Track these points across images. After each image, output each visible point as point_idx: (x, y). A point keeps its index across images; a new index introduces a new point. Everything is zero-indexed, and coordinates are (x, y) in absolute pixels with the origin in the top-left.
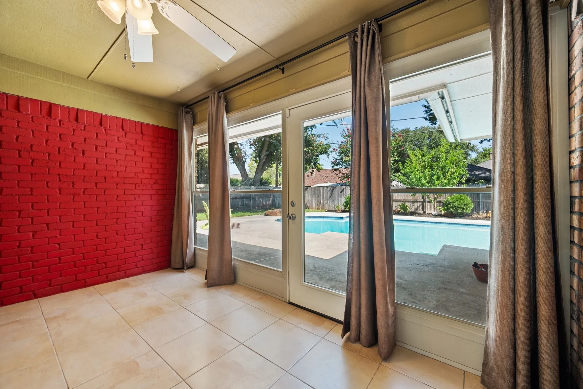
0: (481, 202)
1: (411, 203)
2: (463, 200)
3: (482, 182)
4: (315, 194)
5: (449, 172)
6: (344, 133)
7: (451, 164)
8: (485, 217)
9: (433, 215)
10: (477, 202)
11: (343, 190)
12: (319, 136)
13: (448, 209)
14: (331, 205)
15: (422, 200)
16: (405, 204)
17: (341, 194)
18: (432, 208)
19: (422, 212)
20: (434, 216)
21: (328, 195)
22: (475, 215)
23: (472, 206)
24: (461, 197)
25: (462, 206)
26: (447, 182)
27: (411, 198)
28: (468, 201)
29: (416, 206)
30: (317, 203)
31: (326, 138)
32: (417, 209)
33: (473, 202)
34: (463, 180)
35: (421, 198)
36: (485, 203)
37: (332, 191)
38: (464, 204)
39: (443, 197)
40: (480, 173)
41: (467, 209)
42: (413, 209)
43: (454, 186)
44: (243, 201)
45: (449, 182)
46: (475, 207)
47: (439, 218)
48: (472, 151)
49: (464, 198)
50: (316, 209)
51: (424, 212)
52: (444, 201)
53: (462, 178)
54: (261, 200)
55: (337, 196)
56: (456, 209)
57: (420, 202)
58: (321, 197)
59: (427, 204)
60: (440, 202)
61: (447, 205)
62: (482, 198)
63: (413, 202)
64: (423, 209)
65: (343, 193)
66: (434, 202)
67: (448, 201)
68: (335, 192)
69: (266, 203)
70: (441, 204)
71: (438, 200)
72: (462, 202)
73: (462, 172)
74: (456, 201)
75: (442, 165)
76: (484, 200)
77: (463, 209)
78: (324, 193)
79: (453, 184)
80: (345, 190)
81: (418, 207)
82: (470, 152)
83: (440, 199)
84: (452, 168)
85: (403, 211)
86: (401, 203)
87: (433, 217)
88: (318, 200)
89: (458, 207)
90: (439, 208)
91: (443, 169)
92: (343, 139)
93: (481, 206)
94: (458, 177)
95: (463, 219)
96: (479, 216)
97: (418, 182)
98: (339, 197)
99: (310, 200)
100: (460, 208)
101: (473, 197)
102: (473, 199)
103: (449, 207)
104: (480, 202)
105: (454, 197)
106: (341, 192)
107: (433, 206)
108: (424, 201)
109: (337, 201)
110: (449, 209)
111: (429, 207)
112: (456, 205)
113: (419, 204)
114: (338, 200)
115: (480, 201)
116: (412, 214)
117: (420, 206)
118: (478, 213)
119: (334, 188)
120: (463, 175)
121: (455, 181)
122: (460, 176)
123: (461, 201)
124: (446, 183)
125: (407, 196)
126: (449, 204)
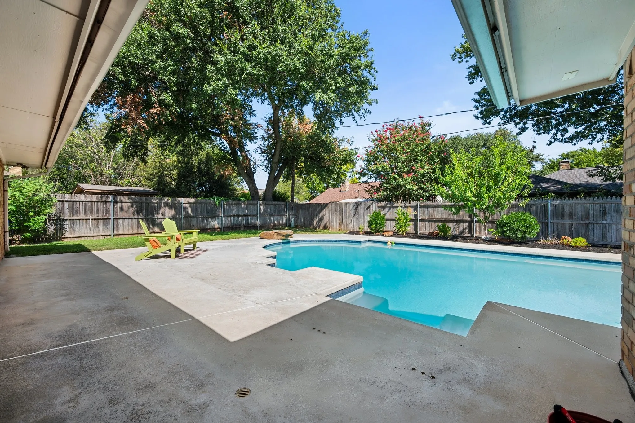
0: (551, 222)
1: (455, 224)
2: (524, 220)
3: (552, 196)
4: (336, 211)
5: (506, 182)
6: (372, 137)
7: (509, 172)
8: (556, 244)
9: (482, 239)
10: (544, 223)
11: (370, 206)
12: (342, 140)
13: (503, 232)
14: (355, 225)
15: (470, 220)
16: (445, 225)
17: (367, 211)
18: (483, 230)
19: (470, 235)
20: (484, 241)
21: (352, 213)
22: (541, 242)
23: (537, 228)
24: (521, 216)
25: (524, 229)
26: (502, 195)
27: (454, 217)
28: (531, 221)
29: (461, 229)
30: (338, 222)
31: (351, 143)
32: (463, 232)
33: (540, 223)
34: (525, 193)
35: (467, 217)
36: (555, 225)
37: (356, 208)
38: (526, 226)
39: (497, 216)
40: (548, 185)
41: (530, 233)
42: (457, 232)
43: (513, 201)
44: (248, 219)
45: (504, 195)
46: (542, 230)
47: (490, 244)
48: (536, 161)
49: (527, 217)
50: (338, 230)
51: (472, 236)
52: (498, 221)
53: (523, 190)
54: (272, 219)
55: (362, 214)
56: (514, 232)
57: (466, 222)
58: (343, 215)
59: (475, 225)
60: (492, 222)
61: (502, 227)
62: (551, 217)
63: (457, 221)
64: (470, 231)
65: (370, 210)
66: (485, 223)
67: (504, 221)
68: (360, 209)
69: (279, 222)
70: (495, 225)
71: (490, 219)
72: (523, 223)
73: (524, 182)
74: (514, 222)
75: (494, 172)
76: (555, 221)
77: (525, 232)
78: (346, 210)
79: (511, 197)
80: (371, 206)
81: (464, 229)
82: (534, 163)
83: (494, 218)
84: (509, 176)
85: (443, 234)
86: (440, 224)
87: (482, 243)
88: (340, 218)
89: (517, 230)
90: (491, 230)
91: (496, 177)
92: (371, 143)
93: (549, 229)
94: (518, 188)
95: (524, 247)
96: (548, 243)
97: (461, 195)
98: (365, 215)
99: (330, 219)
100: (520, 230)
101: (539, 215)
102: (540, 219)
103: (504, 229)
104: (549, 223)
105: (512, 216)
106: (367, 209)
107: (483, 228)
108: (472, 221)
109: (362, 220)
110: (505, 232)
111: (478, 229)
112: (515, 227)
113: (465, 225)
114: (364, 219)
115: (549, 221)
116: (454, 238)
117: (466, 228)
118: (546, 238)
119: (359, 204)
120: (525, 185)
121: (513, 194)
122: (520, 187)
123: (522, 221)
124: (500, 197)
125: (449, 215)
126: (504, 226)
